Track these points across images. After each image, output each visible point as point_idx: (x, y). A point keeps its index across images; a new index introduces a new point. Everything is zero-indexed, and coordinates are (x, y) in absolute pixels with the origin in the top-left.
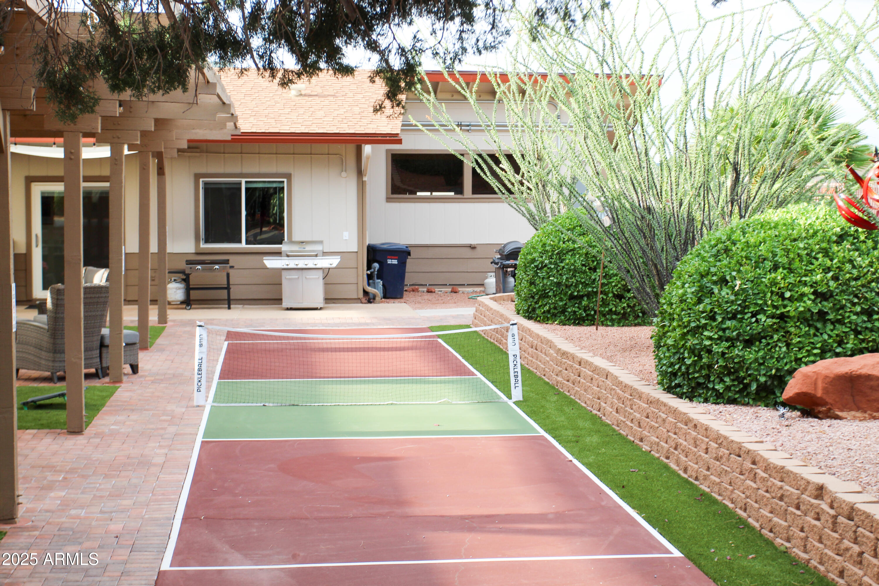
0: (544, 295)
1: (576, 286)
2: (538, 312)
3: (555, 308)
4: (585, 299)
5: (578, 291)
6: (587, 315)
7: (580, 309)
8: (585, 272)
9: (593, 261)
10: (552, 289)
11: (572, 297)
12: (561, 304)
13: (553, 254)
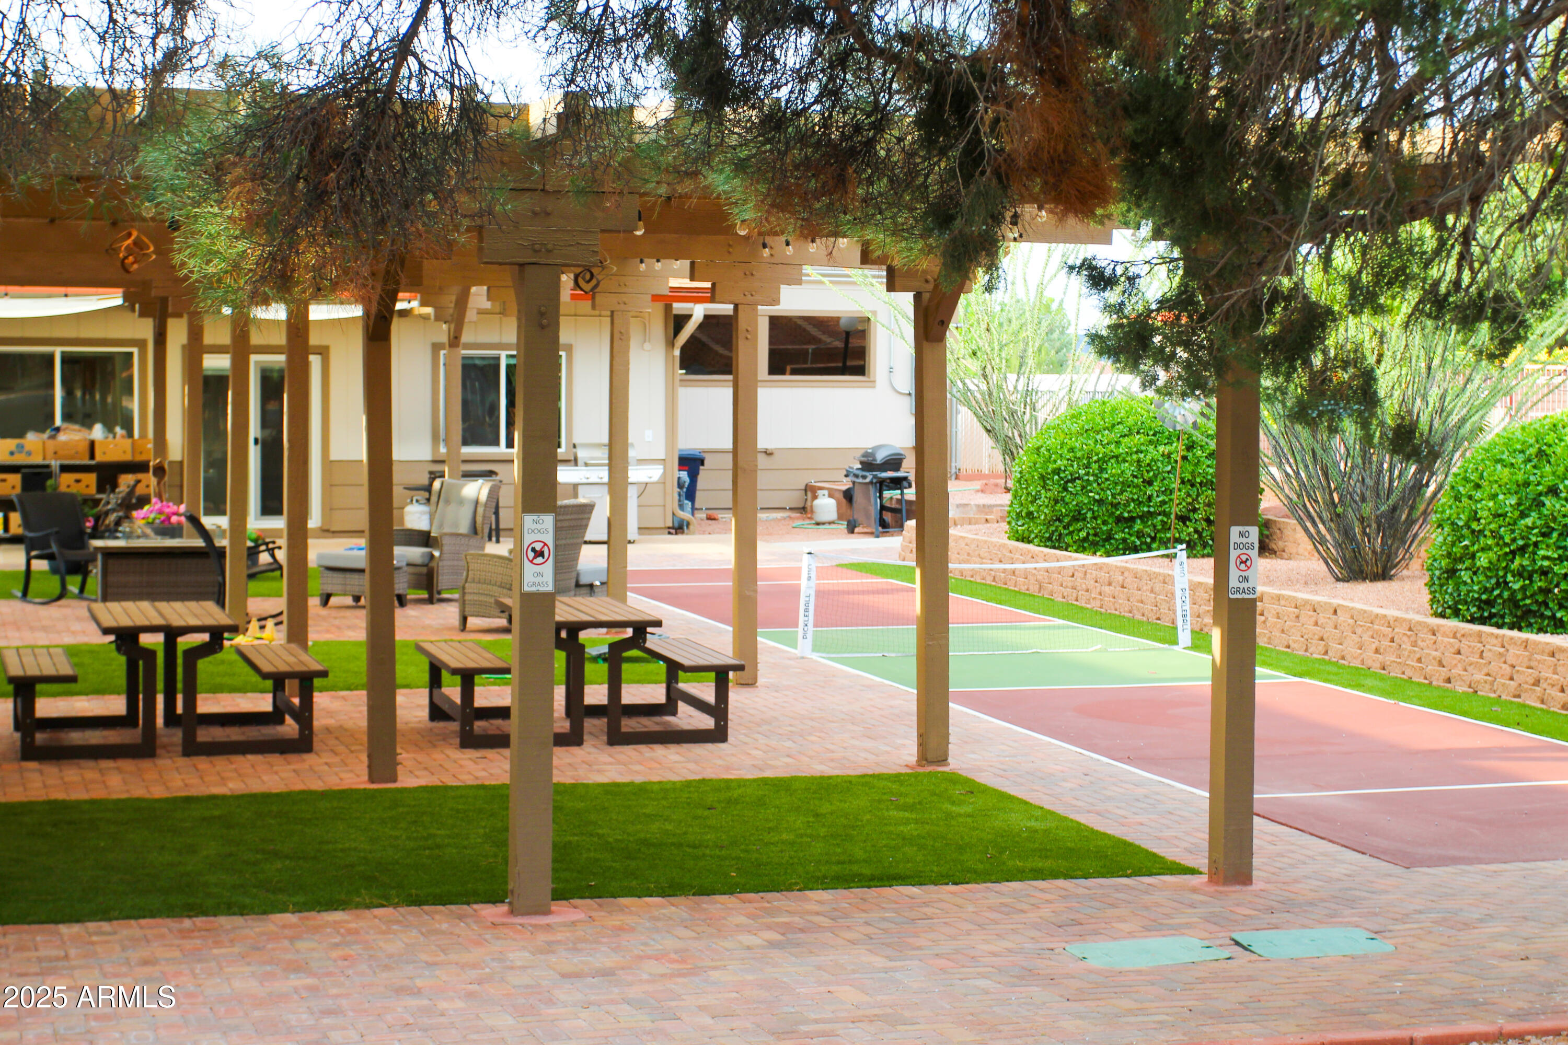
0: (1078, 517)
1: (1127, 505)
2: (1068, 539)
3: (1096, 535)
4: (1138, 521)
5: (1129, 512)
6: (1142, 543)
7: (1131, 535)
8: (1137, 486)
9: (1148, 472)
10: (1090, 509)
11: (1119, 519)
12: (1105, 528)
13: (1089, 463)
